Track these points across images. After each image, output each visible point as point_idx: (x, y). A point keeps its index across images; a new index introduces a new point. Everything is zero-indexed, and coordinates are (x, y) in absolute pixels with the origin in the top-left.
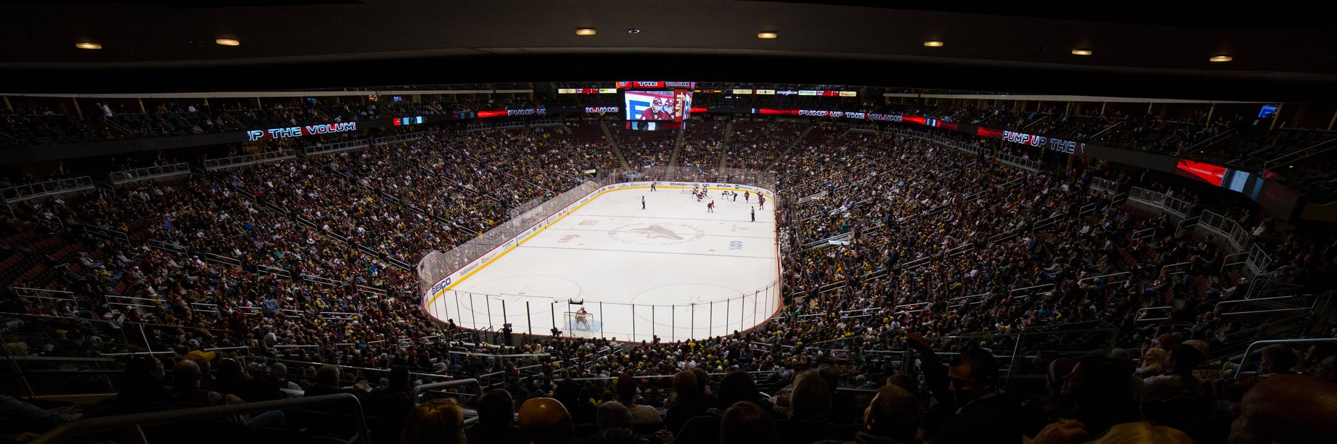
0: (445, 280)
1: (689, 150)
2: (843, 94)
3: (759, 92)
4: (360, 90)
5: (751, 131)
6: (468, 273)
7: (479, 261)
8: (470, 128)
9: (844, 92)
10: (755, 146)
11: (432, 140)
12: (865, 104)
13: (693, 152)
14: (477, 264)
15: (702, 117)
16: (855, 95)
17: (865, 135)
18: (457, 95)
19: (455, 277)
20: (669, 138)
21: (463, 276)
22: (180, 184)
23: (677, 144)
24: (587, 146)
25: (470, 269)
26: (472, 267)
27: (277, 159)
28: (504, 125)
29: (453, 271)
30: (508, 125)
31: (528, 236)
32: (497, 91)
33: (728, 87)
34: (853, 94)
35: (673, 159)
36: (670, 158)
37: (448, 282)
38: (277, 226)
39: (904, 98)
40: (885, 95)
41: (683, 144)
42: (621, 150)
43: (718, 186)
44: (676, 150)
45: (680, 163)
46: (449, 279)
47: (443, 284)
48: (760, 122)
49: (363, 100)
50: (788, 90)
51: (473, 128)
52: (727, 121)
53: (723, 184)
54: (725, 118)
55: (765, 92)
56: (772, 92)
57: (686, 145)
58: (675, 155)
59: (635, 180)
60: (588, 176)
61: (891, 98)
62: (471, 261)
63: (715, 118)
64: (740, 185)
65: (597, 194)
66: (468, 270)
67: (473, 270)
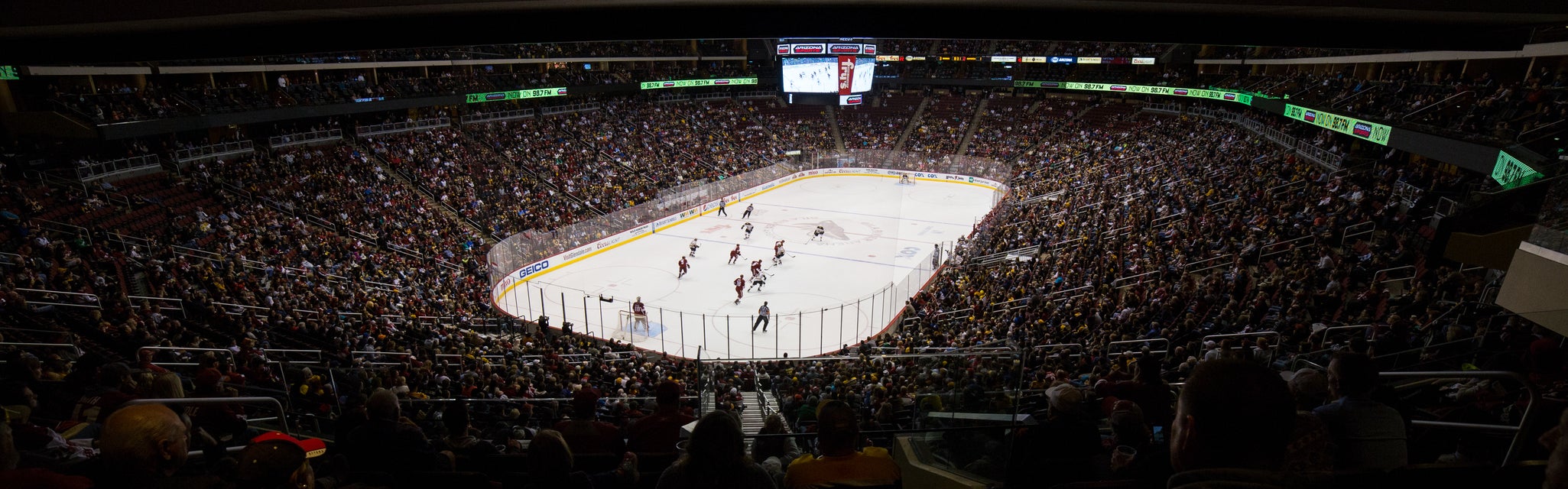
0: (541, 262)
1: (924, 131)
2: (1137, 61)
3: (1026, 59)
4: (536, 58)
5: (1010, 109)
6: (574, 258)
7: (593, 245)
8: (662, 99)
9: (1138, 59)
10: (1009, 128)
11: (611, 111)
12: (1166, 75)
13: (927, 133)
14: (588, 249)
15: (951, 90)
16: (1153, 63)
17: (1161, 117)
18: (654, 62)
19: (554, 261)
20: (903, 116)
21: (568, 260)
23: (912, 124)
24: (799, 122)
25: (577, 254)
26: (582, 252)
27: (429, 127)
28: (705, 96)
29: (556, 252)
30: (710, 96)
31: (672, 223)
32: (703, 58)
33: (986, 53)
34: (1151, 61)
35: (902, 142)
36: (897, 141)
37: (545, 265)
38: (397, 193)
39: (1222, 65)
40: (1196, 62)
41: (918, 124)
42: (840, 128)
43: (947, 177)
44: (909, 130)
45: (908, 148)
46: (547, 262)
47: (538, 267)
48: (1025, 98)
49: (541, 67)
51: (666, 99)
52: (982, 96)
53: (954, 176)
54: (980, 92)
55: (1034, 60)
56: (1042, 59)
57: (921, 125)
58: (905, 137)
59: (846, 165)
60: (789, 158)
61: (1206, 66)
62: (584, 243)
63: (967, 93)
64: (975, 178)
65: (791, 180)
66: (575, 255)
67: (582, 255)
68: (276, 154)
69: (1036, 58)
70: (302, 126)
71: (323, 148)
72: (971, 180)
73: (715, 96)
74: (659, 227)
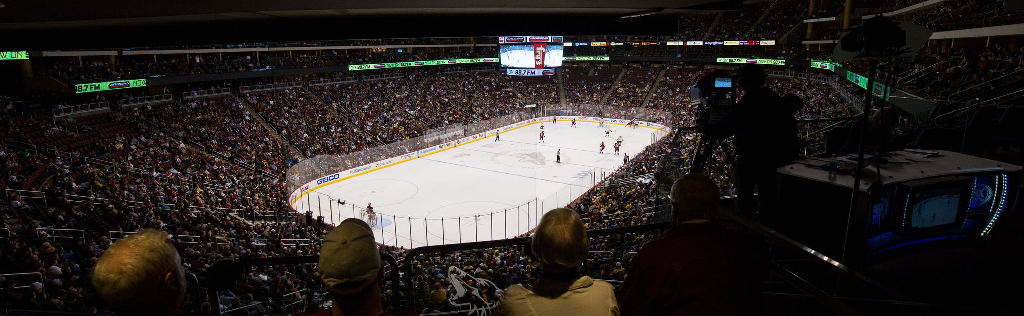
0: (333, 175)
1: (621, 92)
2: (763, 43)
3: (689, 43)
4: (363, 45)
5: (679, 76)
6: (358, 173)
7: (373, 165)
8: (447, 71)
9: (764, 42)
10: (678, 89)
11: (411, 78)
12: (784, 52)
13: (622, 93)
14: (370, 167)
15: (641, 64)
16: (774, 44)
17: (780, 80)
18: (444, 48)
19: (343, 174)
20: (607, 81)
21: (353, 175)
22: (219, 100)
23: (613, 87)
24: (538, 86)
25: (361, 170)
26: (365, 169)
27: (287, 87)
28: (477, 69)
29: (346, 168)
30: (481, 69)
31: (434, 151)
32: (477, 45)
33: (663, 40)
34: (772, 43)
35: (605, 99)
36: (601, 99)
37: (336, 177)
38: (254, 128)
39: (822, 44)
40: (804, 42)
41: (616, 87)
42: (565, 89)
44: (610, 91)
45: (609, 102)
46: (338, 175)
47: (331, 178)
48: (691, 69)
49: (367, 51)
50: (714, 41)
51: (450, 71)
52: (662, 68)
54: (660, 65)
55: (695, 43)
56: (701, 43)
57: (619, 88)
58: (607, 96)
59: (565, 114)
60: (526, 109)
61: (811, 45)
62: (366, 163)
63: (651, 66)
64: (650, 123)
65: (526, 124)
66: (359, 171)
67: (365, 171)
68: (185, 102)
69: (696, 42)
70: (206, 85)
71: (216, 99)
72: (648, 124)
73: (484, 69)
74: (423, 154)
